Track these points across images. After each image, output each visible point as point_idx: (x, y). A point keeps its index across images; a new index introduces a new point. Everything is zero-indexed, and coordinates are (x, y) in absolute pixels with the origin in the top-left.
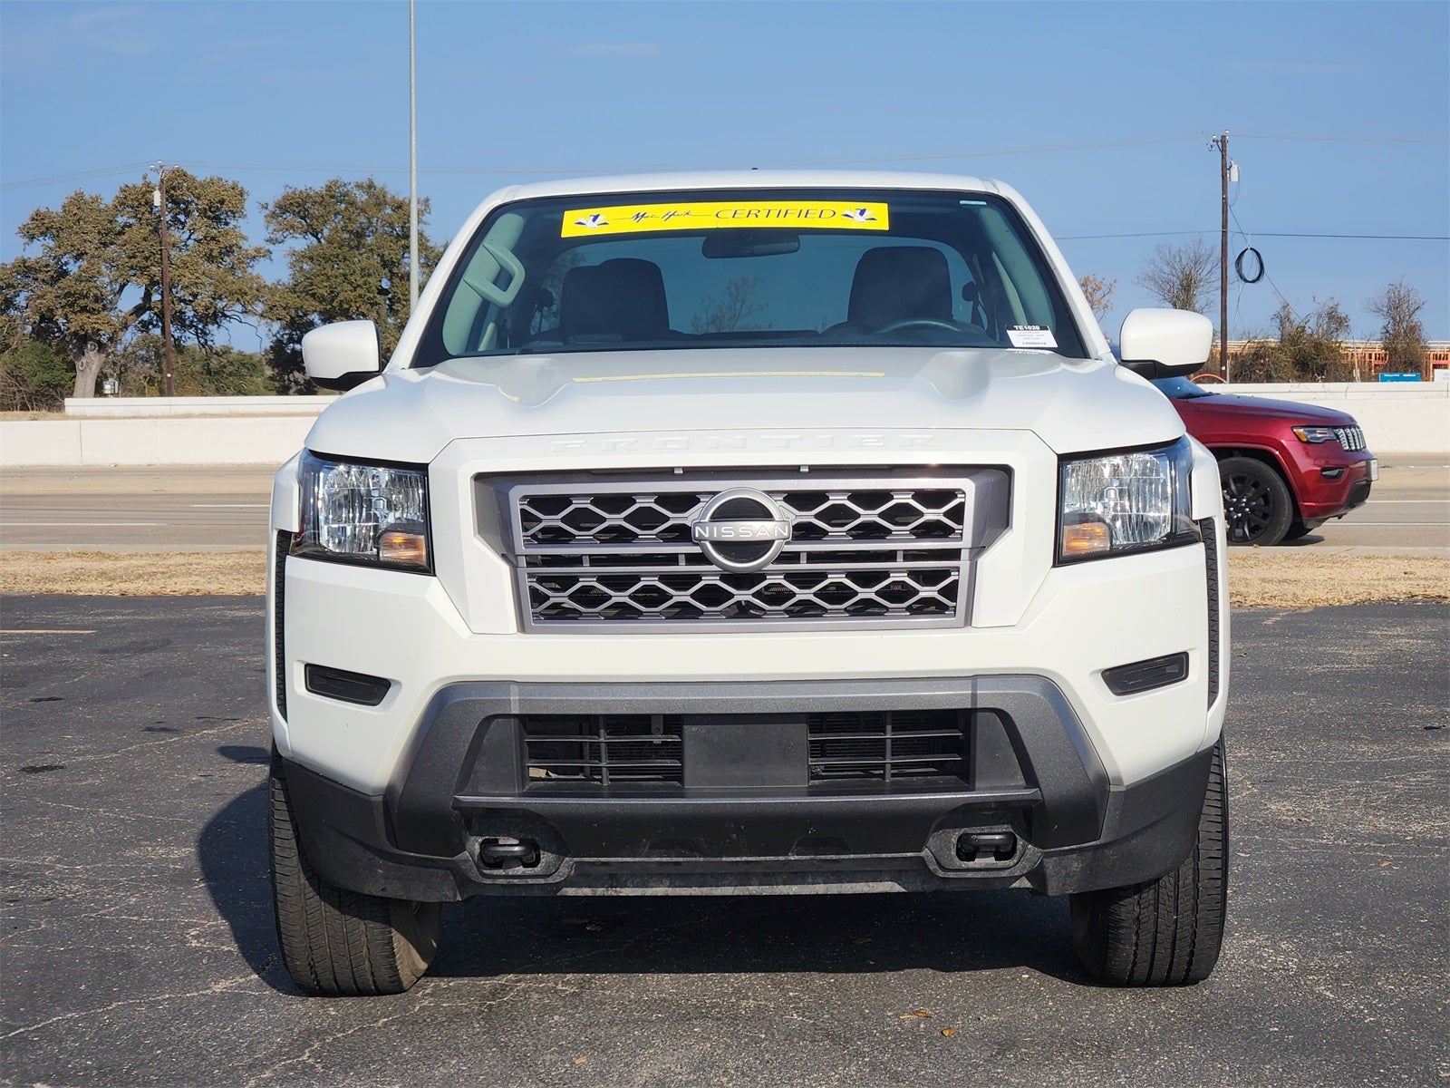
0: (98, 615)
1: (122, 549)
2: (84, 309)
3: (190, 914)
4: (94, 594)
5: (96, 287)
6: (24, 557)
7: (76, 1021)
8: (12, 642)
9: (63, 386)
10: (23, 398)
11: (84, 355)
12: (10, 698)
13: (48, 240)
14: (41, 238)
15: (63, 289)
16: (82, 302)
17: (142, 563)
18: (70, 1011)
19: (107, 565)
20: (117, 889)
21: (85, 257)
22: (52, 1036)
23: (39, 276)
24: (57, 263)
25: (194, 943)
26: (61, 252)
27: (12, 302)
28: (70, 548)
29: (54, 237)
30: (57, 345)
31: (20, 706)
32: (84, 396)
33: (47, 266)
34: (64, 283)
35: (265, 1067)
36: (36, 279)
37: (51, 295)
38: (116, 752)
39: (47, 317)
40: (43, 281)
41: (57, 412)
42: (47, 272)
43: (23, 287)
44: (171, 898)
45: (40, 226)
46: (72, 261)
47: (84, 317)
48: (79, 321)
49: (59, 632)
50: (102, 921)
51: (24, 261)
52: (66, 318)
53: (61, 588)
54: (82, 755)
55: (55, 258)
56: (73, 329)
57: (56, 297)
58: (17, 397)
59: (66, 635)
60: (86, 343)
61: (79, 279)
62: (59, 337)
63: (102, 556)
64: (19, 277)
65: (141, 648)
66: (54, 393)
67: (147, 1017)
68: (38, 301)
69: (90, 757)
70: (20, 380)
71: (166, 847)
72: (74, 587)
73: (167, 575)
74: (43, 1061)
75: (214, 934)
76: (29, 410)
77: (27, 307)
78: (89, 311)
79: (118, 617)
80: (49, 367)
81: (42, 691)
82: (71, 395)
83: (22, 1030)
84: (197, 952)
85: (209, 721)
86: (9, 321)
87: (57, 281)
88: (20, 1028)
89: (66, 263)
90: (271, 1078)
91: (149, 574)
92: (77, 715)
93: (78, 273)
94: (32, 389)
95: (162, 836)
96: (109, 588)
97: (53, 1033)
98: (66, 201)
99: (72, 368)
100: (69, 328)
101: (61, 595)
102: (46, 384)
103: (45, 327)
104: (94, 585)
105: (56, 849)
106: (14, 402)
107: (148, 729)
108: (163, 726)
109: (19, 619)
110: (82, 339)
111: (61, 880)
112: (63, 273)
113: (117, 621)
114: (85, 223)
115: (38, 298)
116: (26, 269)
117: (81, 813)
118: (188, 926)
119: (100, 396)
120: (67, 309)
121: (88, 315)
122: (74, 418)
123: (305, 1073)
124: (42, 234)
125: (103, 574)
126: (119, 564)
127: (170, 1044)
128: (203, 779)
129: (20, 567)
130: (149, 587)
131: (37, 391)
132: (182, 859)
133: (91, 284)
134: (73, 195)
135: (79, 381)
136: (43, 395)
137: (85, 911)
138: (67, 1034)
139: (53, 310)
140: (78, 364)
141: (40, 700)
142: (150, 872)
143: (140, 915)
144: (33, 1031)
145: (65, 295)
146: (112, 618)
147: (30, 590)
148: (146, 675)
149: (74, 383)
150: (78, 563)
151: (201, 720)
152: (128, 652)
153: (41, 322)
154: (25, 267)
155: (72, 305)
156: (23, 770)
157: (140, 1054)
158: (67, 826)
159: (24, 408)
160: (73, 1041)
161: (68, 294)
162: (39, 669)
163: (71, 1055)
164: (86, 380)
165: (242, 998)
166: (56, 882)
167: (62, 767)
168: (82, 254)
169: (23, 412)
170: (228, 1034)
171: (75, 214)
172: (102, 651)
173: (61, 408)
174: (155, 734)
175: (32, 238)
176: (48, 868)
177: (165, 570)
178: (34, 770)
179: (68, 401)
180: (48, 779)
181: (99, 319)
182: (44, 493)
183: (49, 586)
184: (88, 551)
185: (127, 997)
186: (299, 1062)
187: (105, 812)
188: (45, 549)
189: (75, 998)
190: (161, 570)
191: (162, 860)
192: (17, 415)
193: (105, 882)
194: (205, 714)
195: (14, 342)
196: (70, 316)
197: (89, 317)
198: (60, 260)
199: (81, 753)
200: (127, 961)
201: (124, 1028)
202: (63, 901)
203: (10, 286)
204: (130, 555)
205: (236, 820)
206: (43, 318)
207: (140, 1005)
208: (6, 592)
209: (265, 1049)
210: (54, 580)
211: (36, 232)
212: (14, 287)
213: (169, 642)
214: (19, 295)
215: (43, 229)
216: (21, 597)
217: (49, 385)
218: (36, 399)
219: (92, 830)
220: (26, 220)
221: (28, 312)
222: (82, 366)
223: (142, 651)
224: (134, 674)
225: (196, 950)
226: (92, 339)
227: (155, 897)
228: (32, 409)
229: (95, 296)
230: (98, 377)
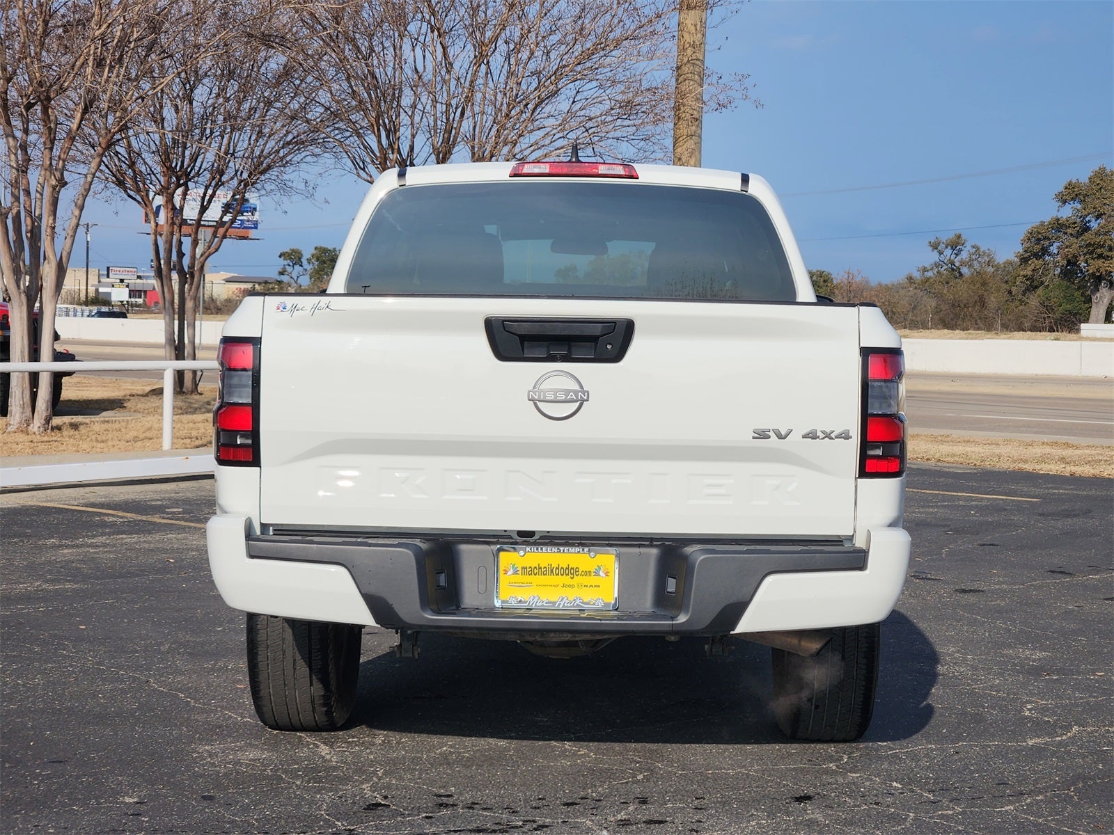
0: (1048, 488)
1: (1083, 441)
2: (1100, 256)
3: (1032, 694)
4: (1051, 473)
5: (1111, 240)
6: (1012, 443)
7: (932, 750)
8: (980, 503)
9: (1080, 314)
10: (1051, 322)
11: (1099, 291)
12: (964, 542)
13: (1076, 204)
14: (1071, 202)
15: (1086, 241)
16: (1099, 251)
17: (1093, 452)
18: (931, 743)
19: (1068, 453)
20: (989, 674)
21: (1103, 216)
22: (914, 757)
23: (1068, 230)
24: (1082, 221)
25: (1027, 713)
26: (1086, 213)
27: (1046, 250)
28: (1046, 438)
29: (1081, 202)
30: (1079, 282)
31: (970, 548)
32: (1097, 322)
33: (1075, 223)
34: (1087, 236)
35: (1040, 793)
36: (1066, 233)
37: (1075, 245)
38: (1023, 585)
39: (1072, 262)
40: (1071, 234)
41: (1075, 333)
42: (1074, 228)
43: (1056, 239)
44: (1022, 683)
45: (1071, 193)
46: (1093, 220)
47: (1100, 262)
48: (1095, 265)
49: (1016, 498)
50: (972, 692)
51: (1058, 220)
52: (1086, 262)
53: (1028, 467)
54: (1000, 584)
55: (1081, 217)
56: (1091, 271)
57: (1080, 247)
58: (1047, 322)
59: (1019, 501)
60: (1100, 282)
61: (1098, 234)
62: (1080, 277)
63: (1068, 445)
64: (1053, 231)
65: (1068, 514)
66: (1074, 319)
67: (978, 753)
68: (1066, 250)
69: (1004, 586)
70: (1050, 309)
71: (1032, 650)
72: (1038, 467)
73: (1108, 463)
74: (903, 771)
75: (1042, 709)
76: (1054, 331)
77: (1058, 254)
78: (1104, 258)
79: (1061, 491)
80: (1070, 299)
81: (988, 539)
82: (1087, 321)
83: (898, 751)
84: (1027, 719)
85: (1095, 569)
86: (1044, 264)
87: (1081, 234)
88: (896, 749)
89: (1089, 221)
90: (1042, 800)
91: (1096, 461)
92: (1006, 557)
93: (1097, 229)
94: (1058, 315)
95: (1033, 643)
96: (1063, 469)
97: (916, 755)
98: (1092, 174)
99: (1090, 301)
100: (1088, 271)
101: (1028, 473)
102: (1068, 312)
103: (1070, 270)
104: (1052, 467)
105: (958, 644)
106: (1044, 325)
107: (1051, 571)
108: (1062, 570)
109: (992, 487)
110: (1098, 279)
111: (955, 664)
112: (1086, 229)
113: (1062, 494)
114: (1106, 190)
115: (1067, 248)
116: (1059, 226)
117: (985, 622)
118: (1028, 702)
119: (1109, 323)
120: (1088, 256)
121: (1103, 260)
122: (1087, 339)
123: (1065, 801)
124: (1072, 199)
125: (1062, 459)
126: (1079, 452)
127: (986, 771)
128: (1076, 609)
129: (1005, 450)
130: (1092, 471)
131: (1061, 317)
132: (1039, 659)
133: (1106, 237)
134: (1097, 169)
135: (1094, 311)
136: (1066, 320)
137: (964, 685)
138: (924, 757)
139: (1077, 257)
140: (1094, 298)
141: (984, 545)
142: (1015, 665)
143: (998, 691)
144: (904, 753)
145: (1086, 246)
146: (1057, 491)
147: (1007, 467)
148: (1064, 534)
149: (1090, 312)
150: (1048, 450)
151: (1091, 568)
152: (1058, 516)
153: (1067, 266)
154: (1058, 224)
155: (1091, 253)
156: (957, 590)
157: (964, 774)
158: (972, 630)
159: (1051, 330)
160: (926, 762)
161: (1090, 245)
162: (991, 523)
163: (922, 769)
164: (1099, 310)
165: (1044, 750)
166: (952, 664)
167: (983, 591)
168: (1101, 214)
169: (1049, 333)
170: (1025, 771)
171: (1098, 184)
172: (1040, 515)
173: (1078, 331)
174: (1055, 575)
175: (1065, 202)
176: (949, 655)
177: (1108, 459)
178: (964, 591)
179: (1083, 326)
180: (970, 598)
181: (1111, 264)
182: (1046, 396)
183: (1021, 465)
184: (1059, 441)
185: (970, 740)
186: (1064, 793)
187: (1000, 623)
188: (1028, 437)
189: (937, 736)
190: (1105, 458)
191: (1027, 658)
192: (1044, 336)
193: (983, 669)
194: (1095, 564)
195: (1046, 280)
196: (1090, 261)
197: (1104, 263)
198: (1084, 218)
199: (1000, 583)
200: (978, 719)
201: (961, 758)
202: (952, 677)
203: (1046, 238)
204: (1088, 446)
205: (1088, 638)
206: (1069, 263)
207: (977, 746)
208: (990, 468)
209: (1046, 782)
210: (1026, 461)
211: (1068, 198)
212: (1049, 239)
213: (1090, 511)
214: (1052, 245)
215: (1074, 195)
216: (999, 472)
217: (1070, 313)
218: (1060, 323)
219: (987, 634)
220: (1061, 188)
221: (1059, 258)
222: (1096, 299)
223: (1068, 516)
224: (1057, 532)
225: (1026, 718)
226: (1105, 279)
227: (1012, 681)
228: (1058, 331)
229: (1110, 246)
230: (1108, 308)
